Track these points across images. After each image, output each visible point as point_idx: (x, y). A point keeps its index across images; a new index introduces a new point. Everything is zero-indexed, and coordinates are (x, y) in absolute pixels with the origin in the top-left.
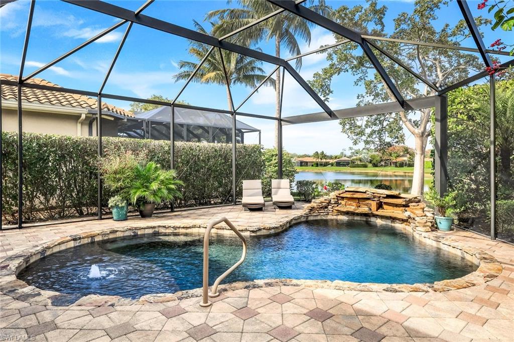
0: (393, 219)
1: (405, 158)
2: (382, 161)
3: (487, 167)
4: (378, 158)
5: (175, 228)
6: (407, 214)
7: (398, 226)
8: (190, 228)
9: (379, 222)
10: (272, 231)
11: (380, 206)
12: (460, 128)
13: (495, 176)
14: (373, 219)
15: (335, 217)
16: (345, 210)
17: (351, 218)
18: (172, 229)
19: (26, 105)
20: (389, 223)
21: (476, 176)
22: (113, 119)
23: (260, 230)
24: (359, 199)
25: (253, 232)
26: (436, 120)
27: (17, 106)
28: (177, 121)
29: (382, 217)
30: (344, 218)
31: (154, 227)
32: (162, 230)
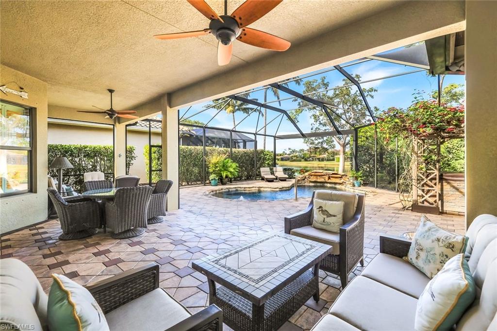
0: (335, 183)
1: (325, 156)
2: (310, 157)
3: (374, 160)
4: (308, 156)
5: (245, 188)
6: (342, 181)
8: (251, 188)
9: (329, 185)
10: (287, 189)
11: (329, 178)
12: (362, 143)
13: (377, 165)
14: (326, 184)
15: (308, 184)
16: (313, 180)
17: (315, 184)
19: (152, 130)
21: (369, 165)
22: (189, 136)
23: (283, 188)
24: (319, 175)
25: (281, 188)
26: (354, 141)
27: (148, 130)
28: (207, 135)
29: (330, 183)
30: (313, 184)
31: (236, 188)
32: (239, 189)
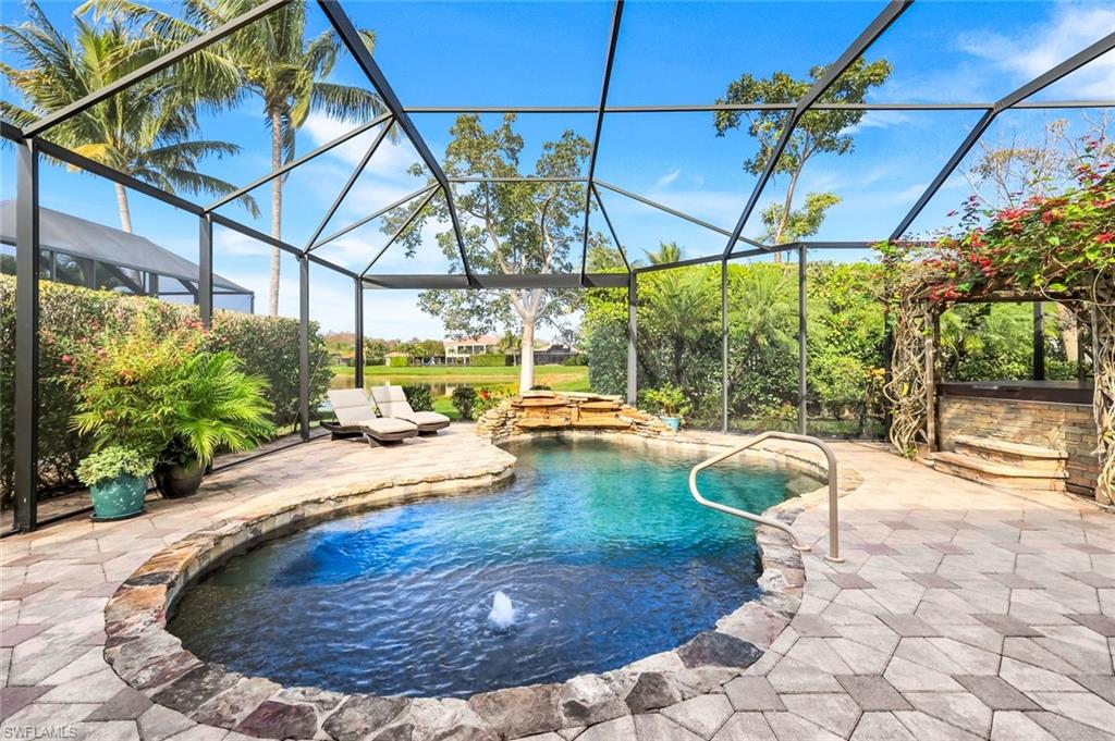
0: (599, 429)
5: (338, 499)
6: (623, 419)
7: (606, 436)
8: (372, 491)
9: (575, 435)
11: (580, 413)
14: (567, 434)
15: (516, 438)
16: (529, 424)
17: (536, 435)
18: (332, 502)
20: (591, 435)
23: (506, 469)
24: (547, 407)
25: (497, 474)
29: (580, 428)
31: (294, 508)
32: (312, 511)
